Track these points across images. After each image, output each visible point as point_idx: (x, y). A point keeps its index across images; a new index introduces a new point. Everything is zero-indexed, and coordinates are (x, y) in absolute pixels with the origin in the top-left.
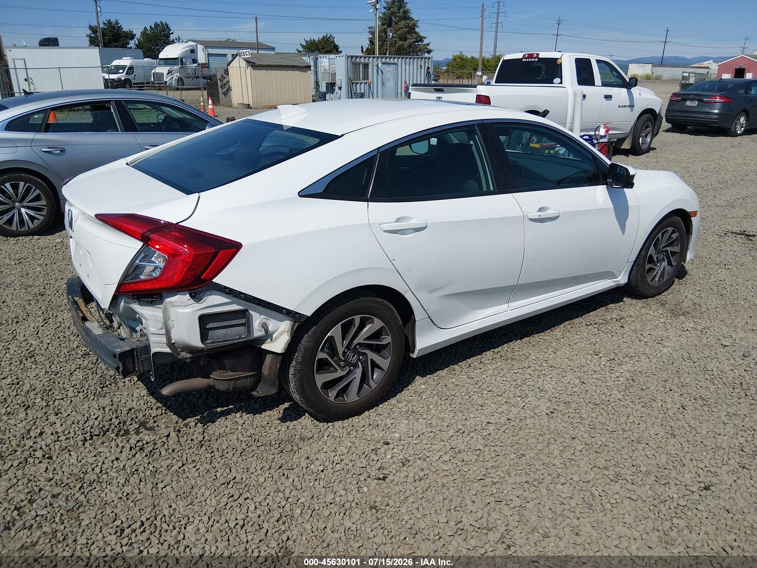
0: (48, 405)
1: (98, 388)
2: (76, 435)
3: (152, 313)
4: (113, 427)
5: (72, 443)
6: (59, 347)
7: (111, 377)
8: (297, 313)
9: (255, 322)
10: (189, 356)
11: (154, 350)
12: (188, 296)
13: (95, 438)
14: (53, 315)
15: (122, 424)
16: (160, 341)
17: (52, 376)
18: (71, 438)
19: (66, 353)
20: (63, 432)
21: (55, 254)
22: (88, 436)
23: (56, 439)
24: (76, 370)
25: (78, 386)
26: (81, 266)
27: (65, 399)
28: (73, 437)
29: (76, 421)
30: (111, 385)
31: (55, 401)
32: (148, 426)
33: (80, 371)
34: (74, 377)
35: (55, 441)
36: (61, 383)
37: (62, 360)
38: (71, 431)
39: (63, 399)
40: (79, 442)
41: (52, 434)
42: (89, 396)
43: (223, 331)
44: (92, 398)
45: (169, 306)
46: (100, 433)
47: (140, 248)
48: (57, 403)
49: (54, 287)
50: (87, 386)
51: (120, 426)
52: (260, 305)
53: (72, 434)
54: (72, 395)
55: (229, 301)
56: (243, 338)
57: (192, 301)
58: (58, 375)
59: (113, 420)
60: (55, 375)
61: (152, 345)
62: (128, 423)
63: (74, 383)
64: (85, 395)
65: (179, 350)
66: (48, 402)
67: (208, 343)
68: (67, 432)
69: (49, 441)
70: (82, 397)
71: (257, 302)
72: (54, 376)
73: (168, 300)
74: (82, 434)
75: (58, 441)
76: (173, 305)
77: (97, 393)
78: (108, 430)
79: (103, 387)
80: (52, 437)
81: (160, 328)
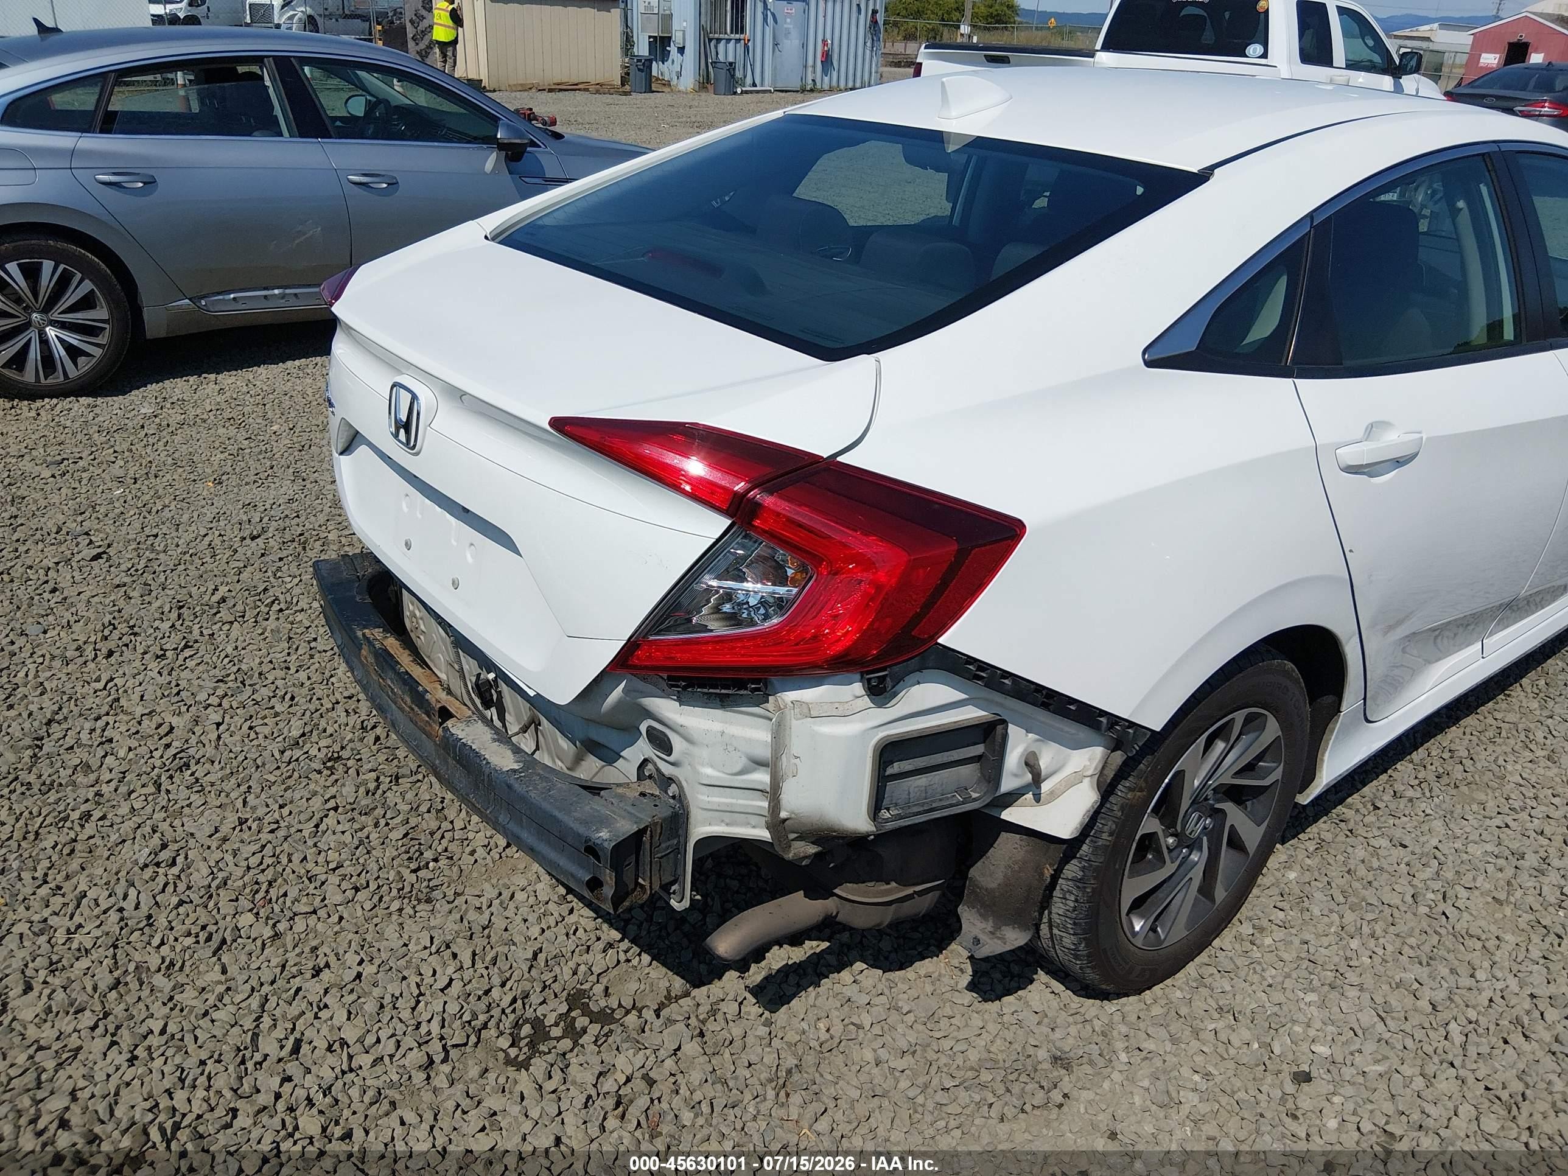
0: (276, 934)
1: (406, 873)
2: (401, 1051)
3: (717, 726)
4: (496, 1012)
5: (395, 1078)
6: (253, 735)
7: (432, 834)
8: (1132, 724)
9: (1012, 751)
10: (812, 849)
11: (702, 828)
12: (858, 688)
13: (454, 1054)
14: (202, 633)
15: (519, 1002)
16: (727, 805)
17: (265, 836)
18: (387, 1059)
19: (277, 755)
20: (361, 1041)
21: (149, 450)
22: (435, 1047)
23: (345, 1067)
24: (326, 816)
25: (348, 869)
26: (408, 545)
27: (322, 913)
28: (391, 1056)
29: (388, 999)
30: (436, 860)
31: (291, 919)
32: (594, 1008)
33: (341, 818)
34: (328, 840)
35: (344, 1073)
36: (296, 858)
37: (272, 778)
38: (383, 1035)
39: (315, 912)
40: (413, 1072)
41: (330, 1049)
42: (386, 899)
43: (922, 781)
44: (395, 906)
45: (790, 714)
46: (468, 1037)
47: (717, 536)
48: (300, 925)
49: (178, 546)
50: (373, 866)
51: (514, 1011)
52: (1045, 706)
53: (389, 1046)
54: (339, 898)
55: (964, 696)
56: (975, 800)
57: (866, 701)
58: (281, 833)
59: (495, 993)
60: (272, 831)
61: (696, 814)
62: (535, 999)
63: (332, 856)
64: (376, 898)
65: (792, 836)
66: (274, 925)
67: (887, 821)
68: (370, 1039)
69: (328, 1075)
70: (368, 906)
71: (1040, 698)
72: (270, 837)
73: (790, 696)
74: (420, 1045)
75: (351, 1070)
76: (807, 711)
77: (407, 889)
78: (485, 1026)
79: (419, 869)
80: (331, 1059)
81: (738, 768)
